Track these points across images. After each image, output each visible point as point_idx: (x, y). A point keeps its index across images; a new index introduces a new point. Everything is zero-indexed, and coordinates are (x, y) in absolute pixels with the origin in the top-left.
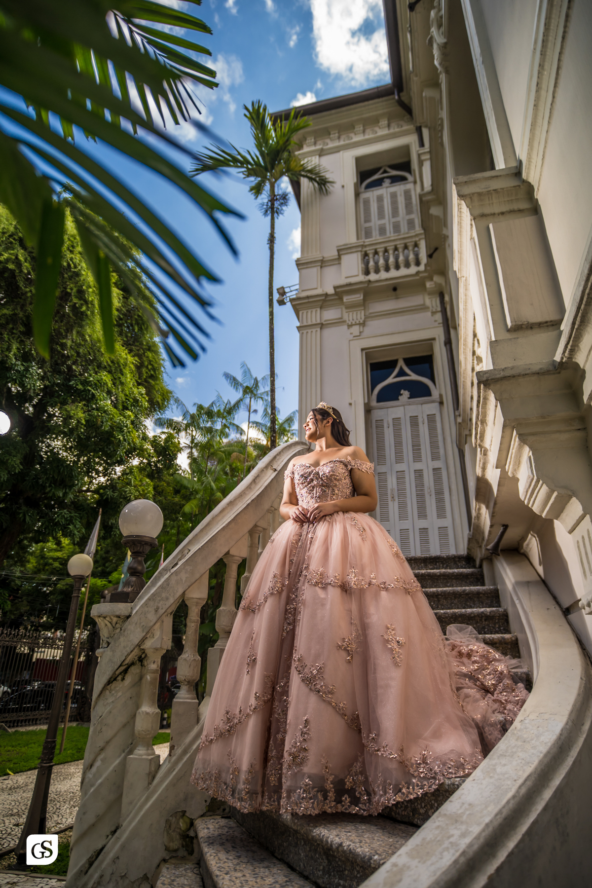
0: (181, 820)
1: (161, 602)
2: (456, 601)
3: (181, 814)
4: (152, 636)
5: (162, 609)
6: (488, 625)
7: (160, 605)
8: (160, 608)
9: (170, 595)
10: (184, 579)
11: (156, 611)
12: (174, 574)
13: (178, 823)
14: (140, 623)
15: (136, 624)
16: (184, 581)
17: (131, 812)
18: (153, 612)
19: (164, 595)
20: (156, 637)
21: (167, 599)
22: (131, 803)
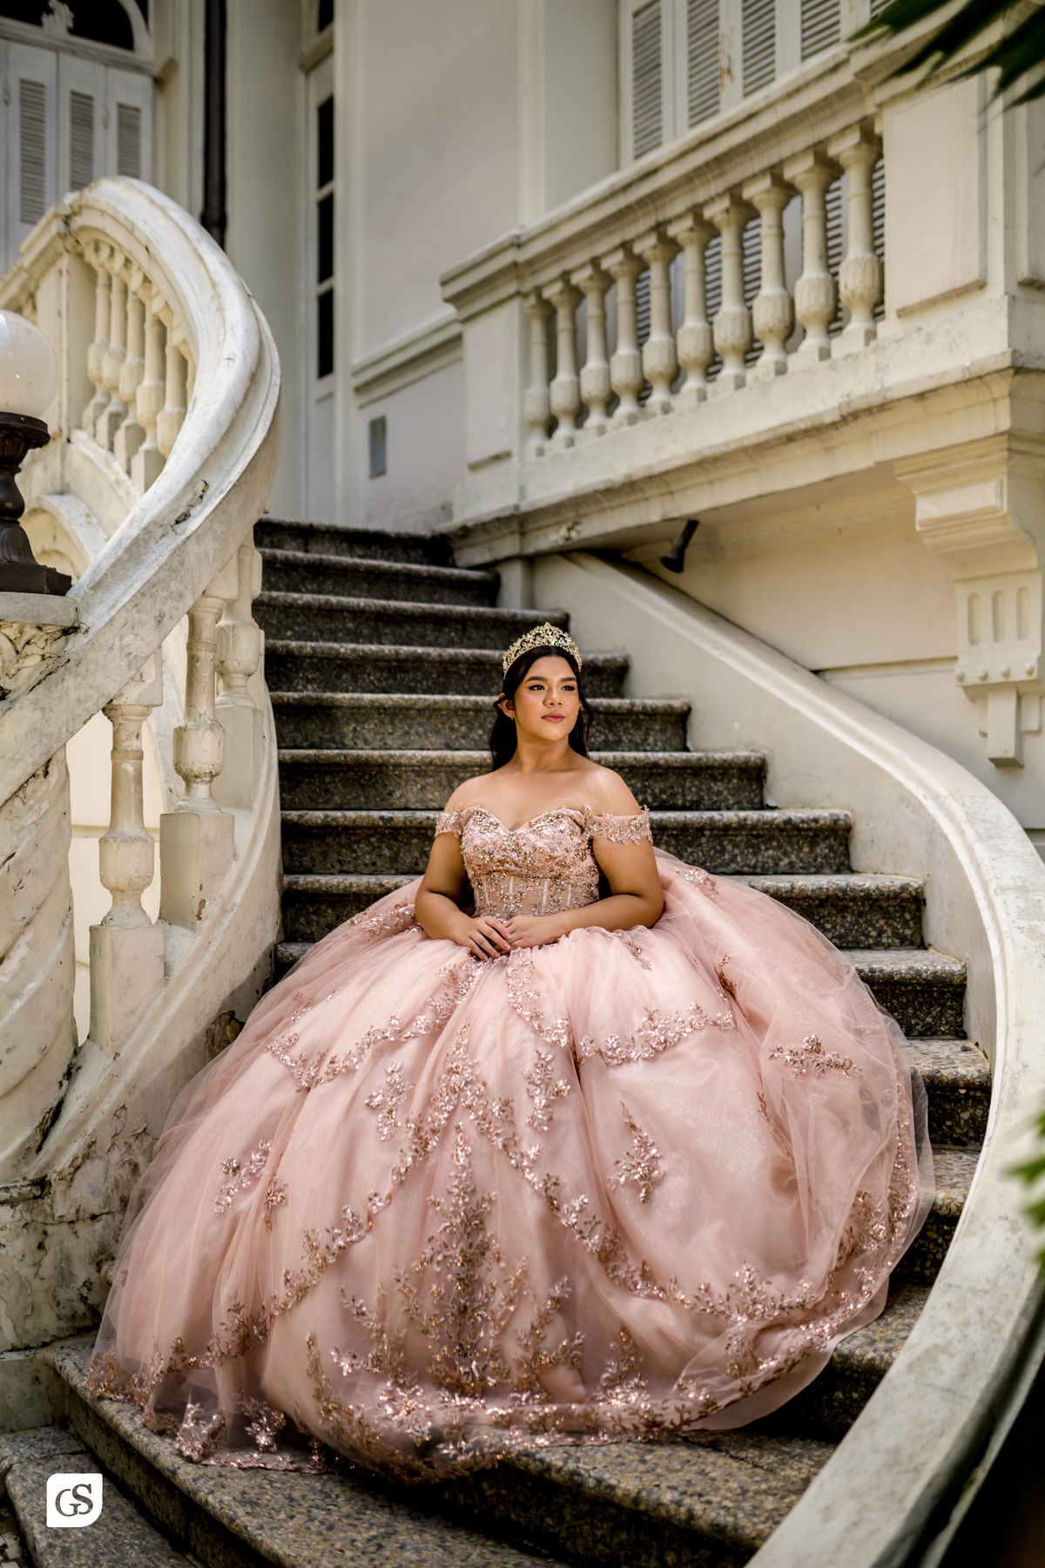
0: (228, 1028)
1: (169, 603)
2: (493, 634)
3: (227, 1017)
4: (138, 677)
5: (171, 617)
6: (592, 683)
7: (165, 609)
8: (168, 616)
9: (186, 587)
10: (211, 553)
11: (160, 622)
12: (193, 540)
13: (224, 1032)
14: (122, 648)
15: (111, 648)
16: (211, 559)
17: (134, 1028)
18: (152, 624)
19: (174, 586)
20: (149, 681)
21: (181, 596)
22: (133, 1012)
